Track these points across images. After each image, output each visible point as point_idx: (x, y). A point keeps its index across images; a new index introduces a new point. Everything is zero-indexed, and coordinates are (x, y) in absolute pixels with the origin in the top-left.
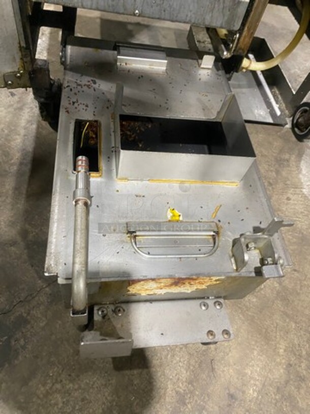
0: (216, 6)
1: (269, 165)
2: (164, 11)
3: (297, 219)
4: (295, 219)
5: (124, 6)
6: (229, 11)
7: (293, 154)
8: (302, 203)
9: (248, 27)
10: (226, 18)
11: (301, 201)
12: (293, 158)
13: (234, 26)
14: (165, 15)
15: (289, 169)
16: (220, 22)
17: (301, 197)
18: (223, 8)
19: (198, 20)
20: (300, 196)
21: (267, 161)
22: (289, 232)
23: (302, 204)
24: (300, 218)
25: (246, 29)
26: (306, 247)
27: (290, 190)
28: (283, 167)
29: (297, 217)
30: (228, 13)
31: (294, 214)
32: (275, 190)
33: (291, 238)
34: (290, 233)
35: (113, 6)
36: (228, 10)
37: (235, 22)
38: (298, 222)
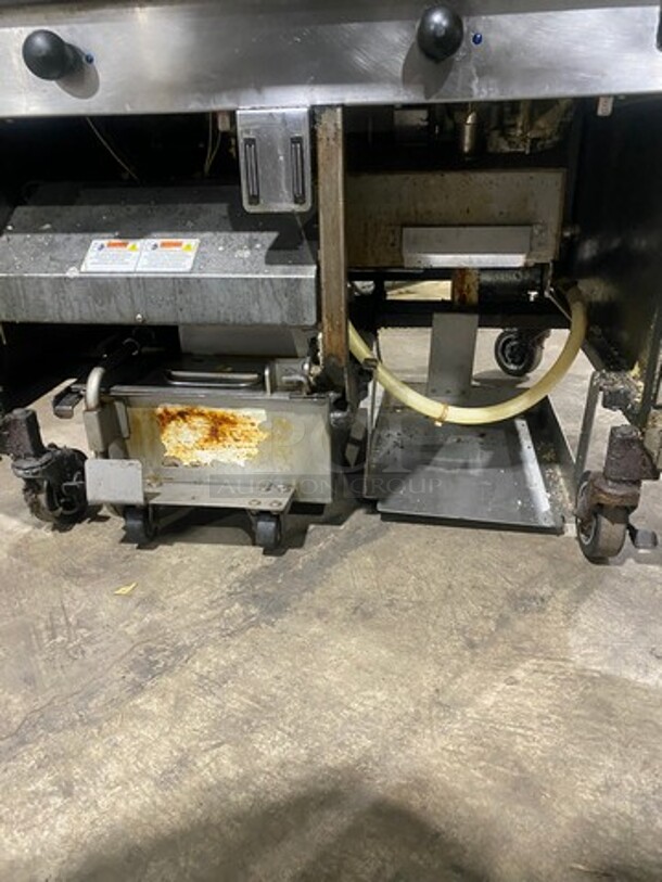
0: (261, 291)
1: (483, 606)
2: (181, 310)
3: (520, 731)
4: (512, 729)
5: (118, 310)
6: (286, 295)
7: (565, 587)
8: (550, 692)
9: (327, 317)
10: (285, 307)
11: (549, 688)
12: (563, 594)
13: (305, 319)
14: (183, 316)
15: (543, 616)
16: (278, 314)
17: (554, 679)
18: (274, 293)
19: (240, 317)
20: (550, 677)
21: (483, 599)
22: (480, 759)
23: (550, 698)
24: (531, 729)
25: (324, 319)
26: (519, 808)
27: (524, 662)
28: (525, 612)
29: (523, 728)
30: (286, 300)
31: (515, 719)
32: (477, 659)
33: (480, 776)
34: (482, 764)
35: (103, 312)
36: (283, 296)
37: (303, 311)
38: (519, 739)
